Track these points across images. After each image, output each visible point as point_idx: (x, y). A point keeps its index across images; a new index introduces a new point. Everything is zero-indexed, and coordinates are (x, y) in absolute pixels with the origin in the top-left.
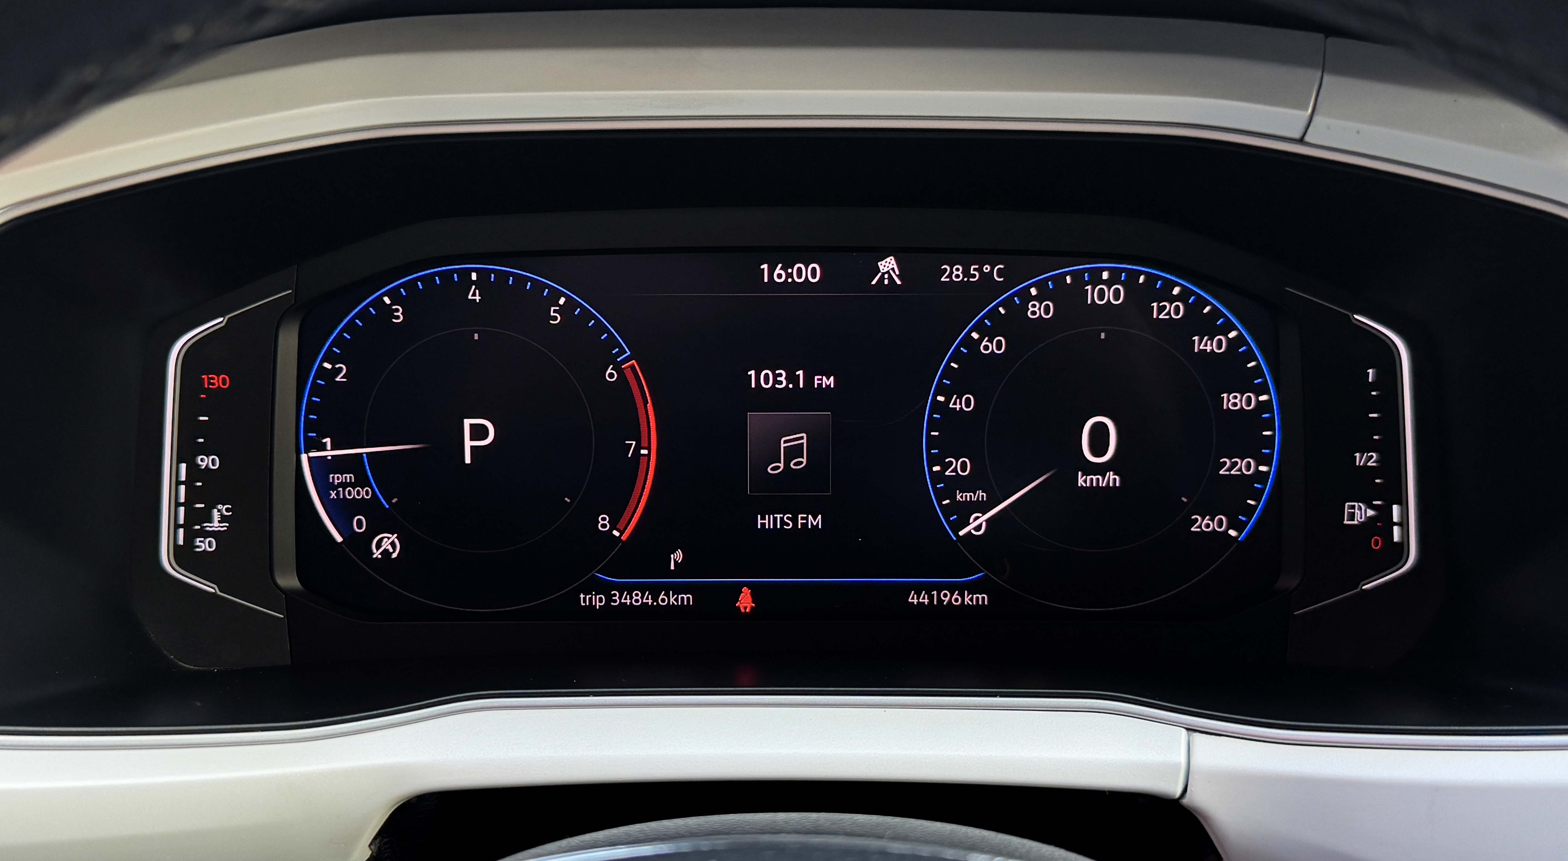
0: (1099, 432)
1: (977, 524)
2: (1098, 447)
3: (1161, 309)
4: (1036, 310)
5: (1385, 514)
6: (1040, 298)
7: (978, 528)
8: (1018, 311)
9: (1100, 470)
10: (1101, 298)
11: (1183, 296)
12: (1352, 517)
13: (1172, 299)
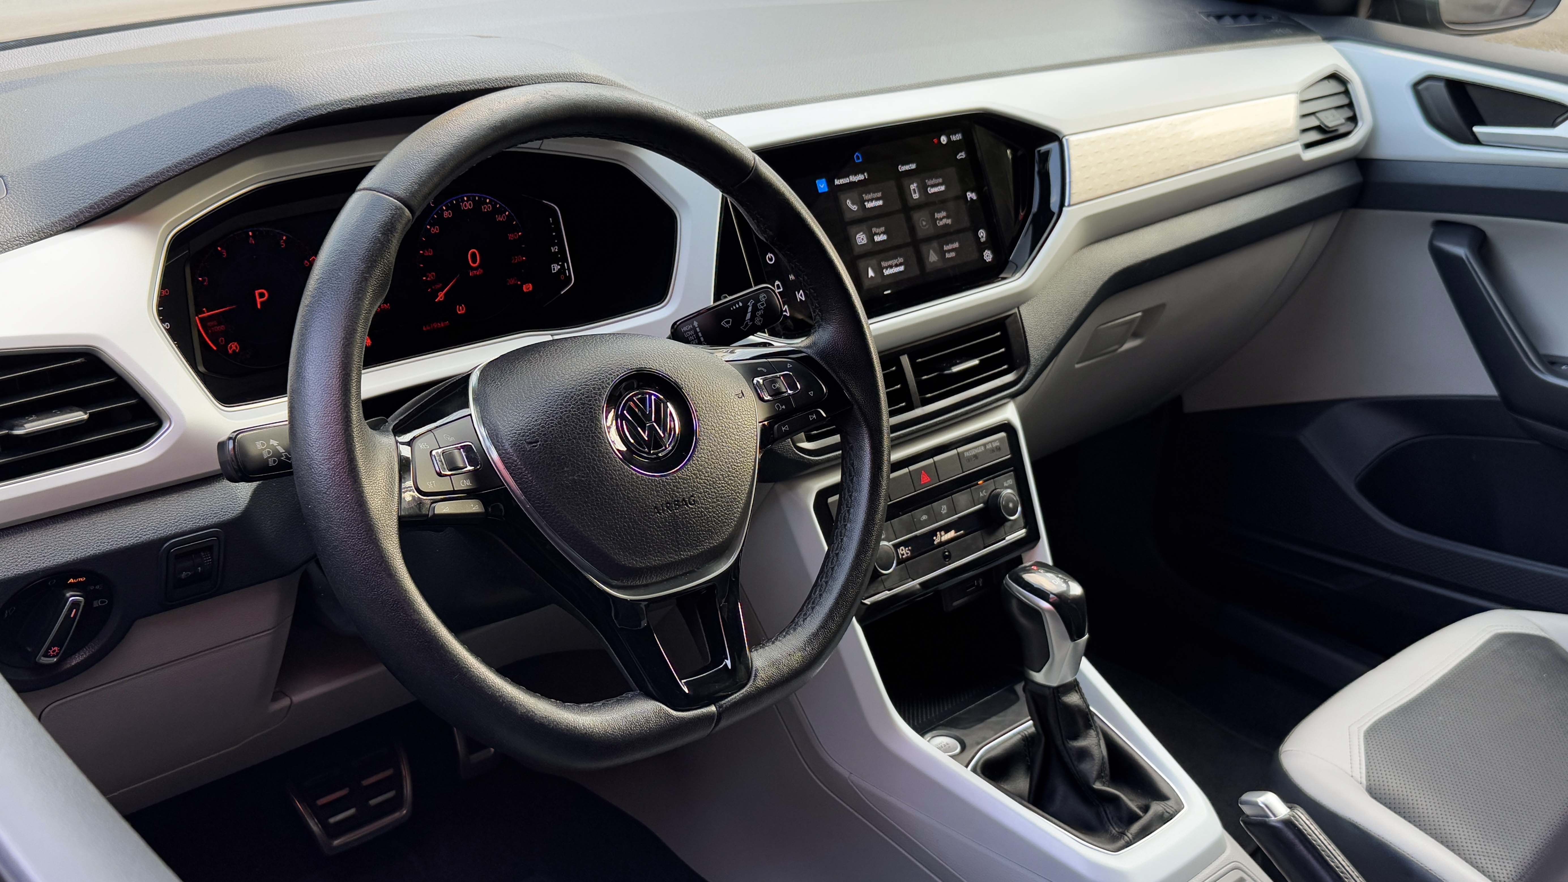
0: (474, 255)
1: (441, 297)
2: (474, 261)
3: (485, 208)
4: (446, 214)
5: (562, 266)
6: (447, 210)
7: (441, 298)
8: (441, 215)
9: (476, 269)
10: (466, 207)
11: (490, 203)
12: (554, 269)
13: (487, 204)
